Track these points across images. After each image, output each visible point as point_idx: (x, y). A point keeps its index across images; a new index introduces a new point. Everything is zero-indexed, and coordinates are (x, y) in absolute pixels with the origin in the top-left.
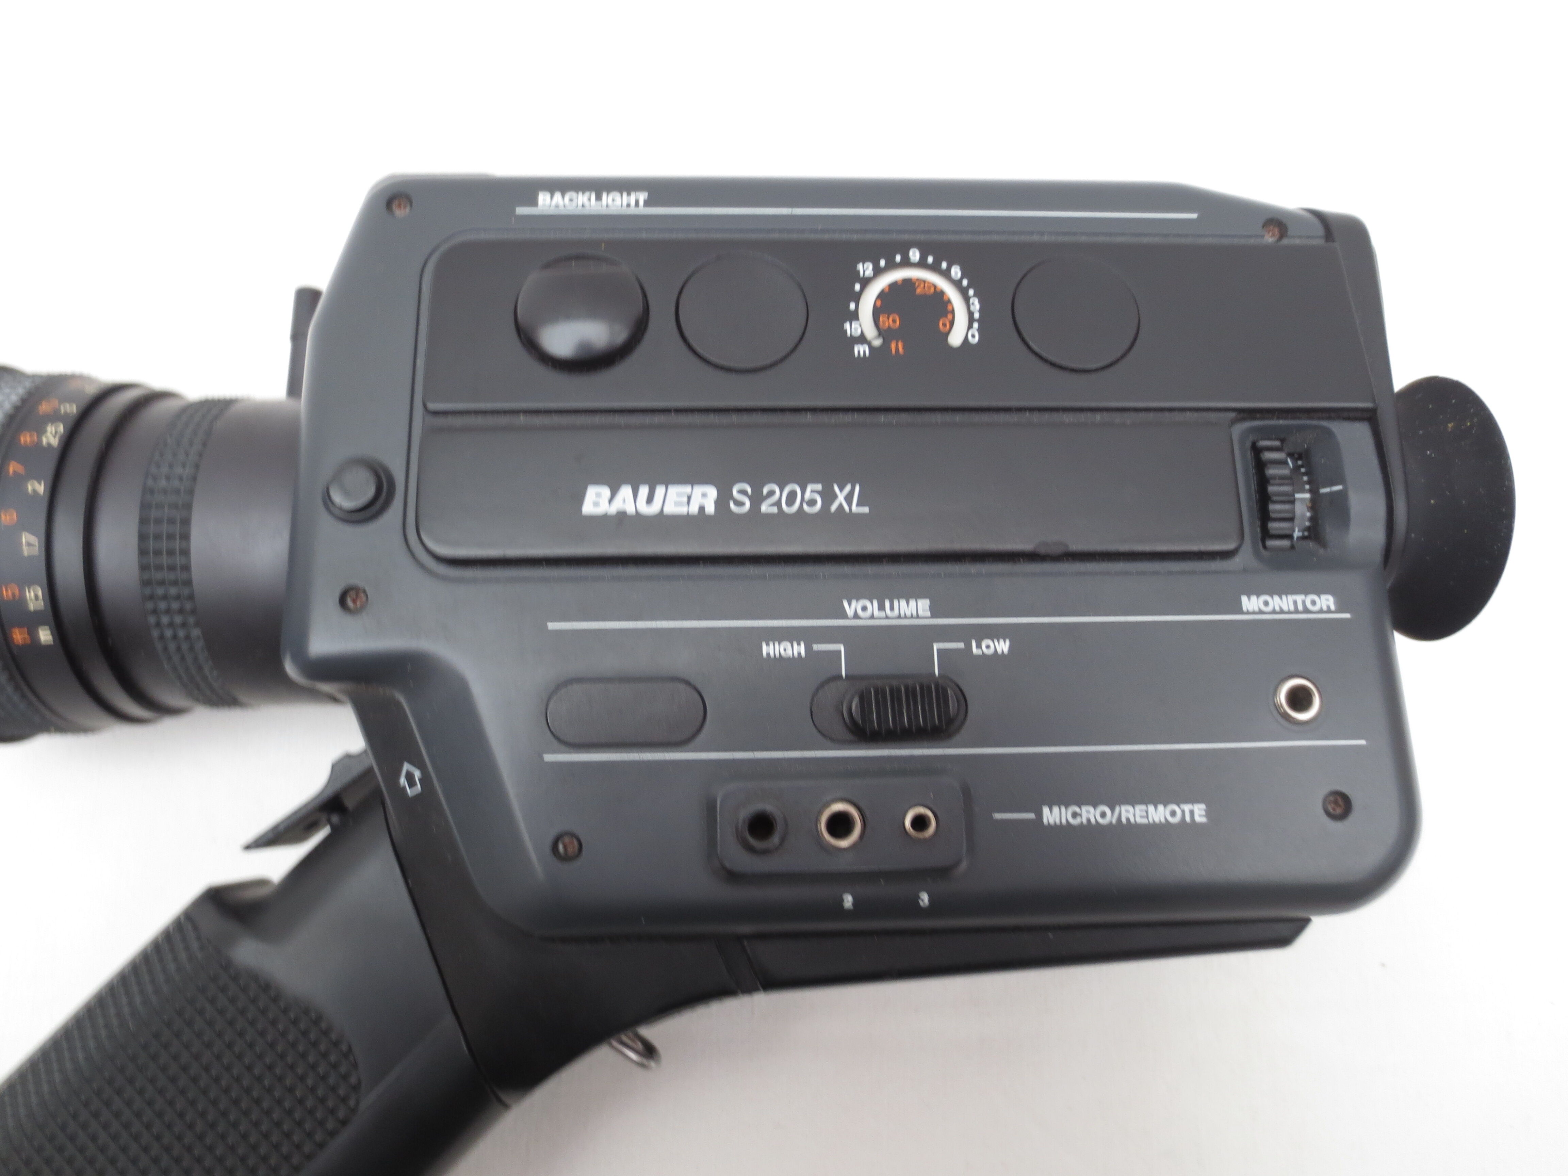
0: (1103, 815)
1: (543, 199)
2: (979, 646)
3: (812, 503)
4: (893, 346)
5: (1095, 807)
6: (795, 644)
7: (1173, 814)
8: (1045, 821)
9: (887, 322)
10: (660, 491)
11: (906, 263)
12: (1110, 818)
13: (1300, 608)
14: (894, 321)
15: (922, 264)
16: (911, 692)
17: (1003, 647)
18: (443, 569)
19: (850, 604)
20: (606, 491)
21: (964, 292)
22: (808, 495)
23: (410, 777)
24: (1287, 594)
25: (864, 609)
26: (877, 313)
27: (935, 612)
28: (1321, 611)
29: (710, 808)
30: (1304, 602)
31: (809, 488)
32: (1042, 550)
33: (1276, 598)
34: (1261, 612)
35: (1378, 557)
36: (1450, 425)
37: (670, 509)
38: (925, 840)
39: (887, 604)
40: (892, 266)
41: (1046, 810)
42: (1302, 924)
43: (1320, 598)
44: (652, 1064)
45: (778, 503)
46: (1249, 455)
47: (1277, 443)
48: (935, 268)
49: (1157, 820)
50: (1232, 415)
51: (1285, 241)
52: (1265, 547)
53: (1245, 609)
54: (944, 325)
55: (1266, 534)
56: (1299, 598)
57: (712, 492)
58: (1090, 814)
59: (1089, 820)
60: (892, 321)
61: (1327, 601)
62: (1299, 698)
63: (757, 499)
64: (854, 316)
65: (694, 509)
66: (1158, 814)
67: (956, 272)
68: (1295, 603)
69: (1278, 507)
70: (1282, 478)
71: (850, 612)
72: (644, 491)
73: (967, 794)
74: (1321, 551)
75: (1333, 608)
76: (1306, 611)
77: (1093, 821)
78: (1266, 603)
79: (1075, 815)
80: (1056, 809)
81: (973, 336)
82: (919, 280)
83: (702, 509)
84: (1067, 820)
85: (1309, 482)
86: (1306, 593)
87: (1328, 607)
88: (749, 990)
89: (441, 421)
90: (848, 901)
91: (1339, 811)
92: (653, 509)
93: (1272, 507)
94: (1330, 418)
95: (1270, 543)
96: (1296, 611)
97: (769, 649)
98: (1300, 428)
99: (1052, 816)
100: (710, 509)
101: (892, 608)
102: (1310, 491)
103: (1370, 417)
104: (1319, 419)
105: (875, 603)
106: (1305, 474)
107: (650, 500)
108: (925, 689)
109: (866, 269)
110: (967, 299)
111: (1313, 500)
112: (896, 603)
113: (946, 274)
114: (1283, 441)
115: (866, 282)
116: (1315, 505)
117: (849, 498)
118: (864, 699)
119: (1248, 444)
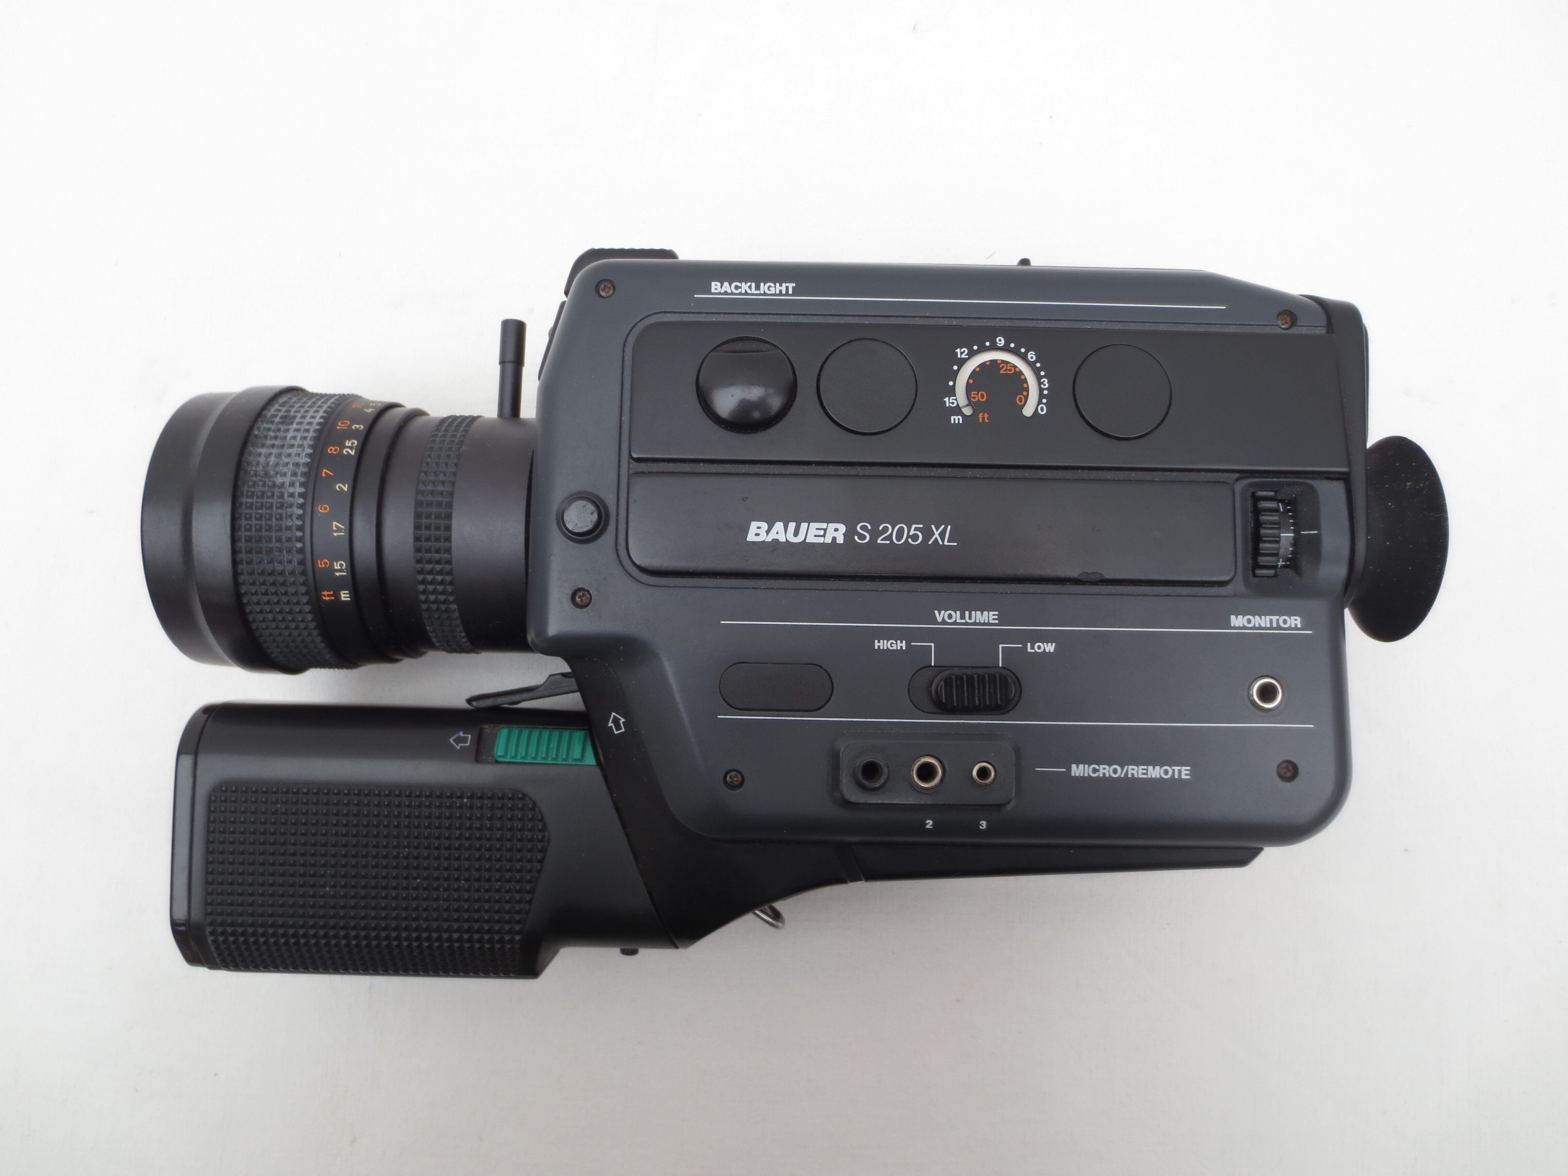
0: (1115, 771)
1: (715, 286)
2: (1033, 648)
3: (915, 538)
4: (980, 416)
5: (1110, 766)
6: (899, 642)
7: (1166, 772)
8: (1073, 774)
9: (977, 397)
10: (804, 526)
11: (994, 348)
12: (1120, 773)
13: (1275, 625)
14: (982, 396)
15: (1006, 349)
16: (982, 679)
17: (1050, 648)
18: (644, 578)
19: (940, 614)
20: (764, 526)
21: (1036, 371)
22: (912, 533)
23: (616, 721)
24: (1265, 615)
25: (950, 616)
26: (969, 388)
27: (1002, 620)
28: (1290, 628)
29: (835, 757)
30: (1278, 620)
31: (914, 526)
32: (1084, 578)
33: (1257, 617)
34: (1244, 628)
35: (1340, 587)
36: (1408, 484)
37: (811, 539)
38: (986, 785)
39: (967, 613)
40: (983, 349)
41: (1074, 766)
42: (1256, 852)
43: (1290, 618)
44: (780, 924)
45: (890, 538)
46: (1249, 503)
47: (1272, 494)
48: (1015, 352)
49: (1154, 776)
50: (1237, 475)
51: (1295, 331)
52: (1254, 575)
53: (1232, 625)
54: (1020, 400)
55: (1256, 566)
56: (1275, 618)
57: (842, 528)
58: (1105, 770)
59: (1104, 774)
60: (980, 396)
61: (1295, 621)
62: (1267, 693)
63: (875, 534)
64: (952, 392)
65: (828, 540)
66: (1155, 772)
67: (1032, 356)
68: (1271, 621)
69: (1267, 545)
70: (1272, 523)
71: (940, 619)
72: (792, 526)
73: (1017, 751)
74: (1297, 579)
75: (1299, 626)
76: (1279, 627)
77: (1107, 775)
78: (1249, 621)
79: (1095, 771)
80: (1081, 766)
81: (1042, 409)
82: (1003, 362)
83: (834, 539)
84: (1089, 774)
85: (1294, 524)
86: (1280, 615)
87: (1296, 625)
88: (855, 878)
89: (643, 467)
90: (929, 824)
91: (1288, 774)
92: (799, 539)
93: (1262, 545)
94: (1313, 478)
95: (1259, 572)
96: (1271, 628)
97: (881, 644)
98: (1289, 484)
99: (1078, 770)
100: (840, 540)
101: (970, 618)
102: (1294, 531)
103: (1346, 478)
104: (1305, 478)
105: (958, 612)
106: (1292, 517)
107: (796, 533)
108: (992, 677)
109: (961, 352)
110: (1039, 378)
111: (1295, 538)
112: (973, 613)
113: (1024, 357)
114: (1276, 492)
115: (962, 363)
116: (1296, 542)
117: (942, 535)
118: (948, 681)
119: (1249, 494)
